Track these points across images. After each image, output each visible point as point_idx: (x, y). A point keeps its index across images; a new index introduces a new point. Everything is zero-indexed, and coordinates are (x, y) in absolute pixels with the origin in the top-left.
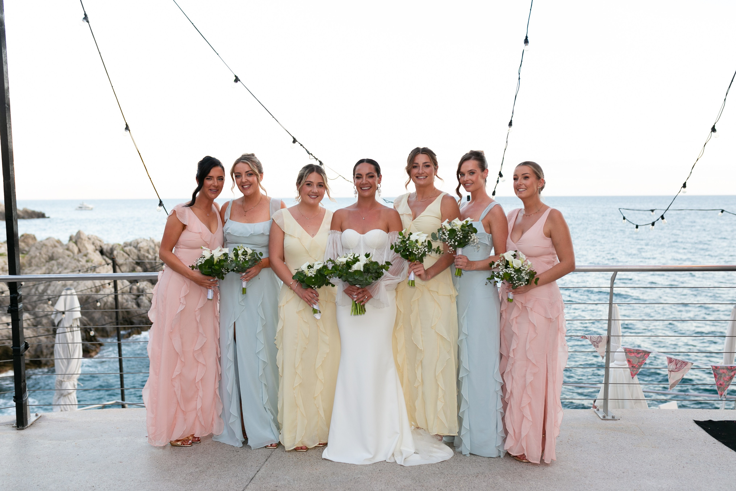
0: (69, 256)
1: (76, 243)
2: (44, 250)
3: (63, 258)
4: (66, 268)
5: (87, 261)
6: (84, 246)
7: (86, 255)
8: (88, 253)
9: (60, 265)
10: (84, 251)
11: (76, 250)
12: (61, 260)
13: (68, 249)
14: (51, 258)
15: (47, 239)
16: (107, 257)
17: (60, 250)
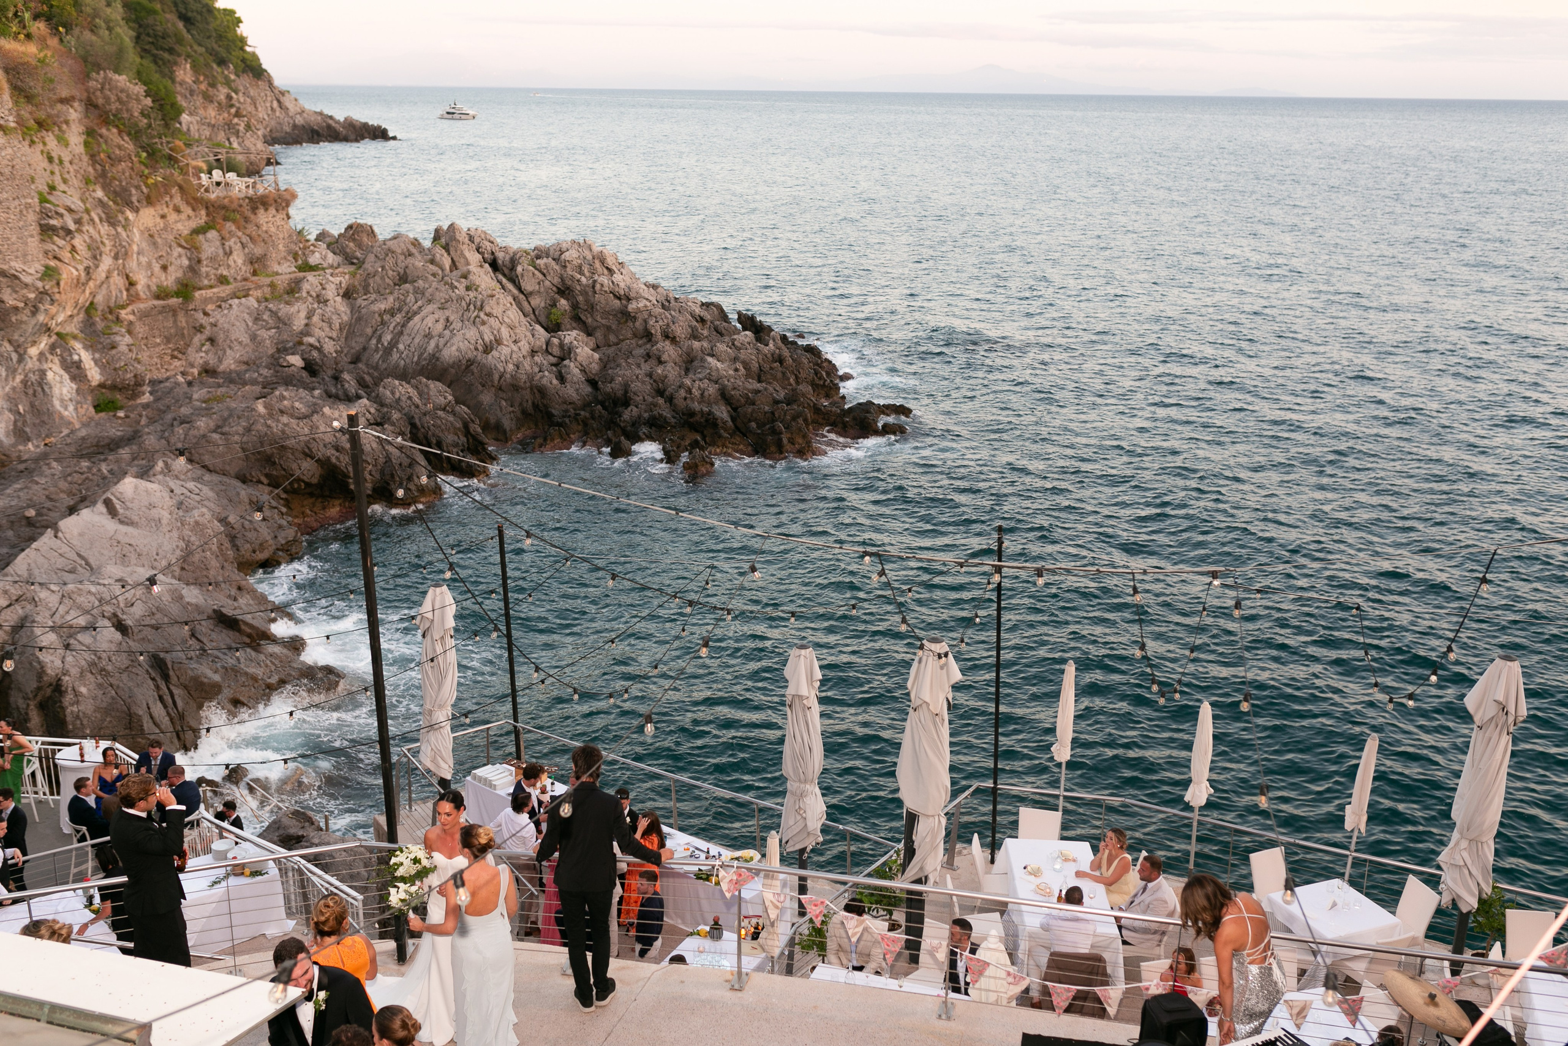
0: (434, 275)
1: (446, 248)
2: (390, 261)
3: (426, 279)
4: (430, 301)
5: (468, 288)
6: (462, 255)
7: (465, 276)
8: (469, 272)
9: (419, 292)
10: (463, 269)
11: (447, 262)
12: (420, 283)
13: (432, 261)
14: (404, 278)
15: (395, 238)
16: (504, 275)
17: (418, 262)
